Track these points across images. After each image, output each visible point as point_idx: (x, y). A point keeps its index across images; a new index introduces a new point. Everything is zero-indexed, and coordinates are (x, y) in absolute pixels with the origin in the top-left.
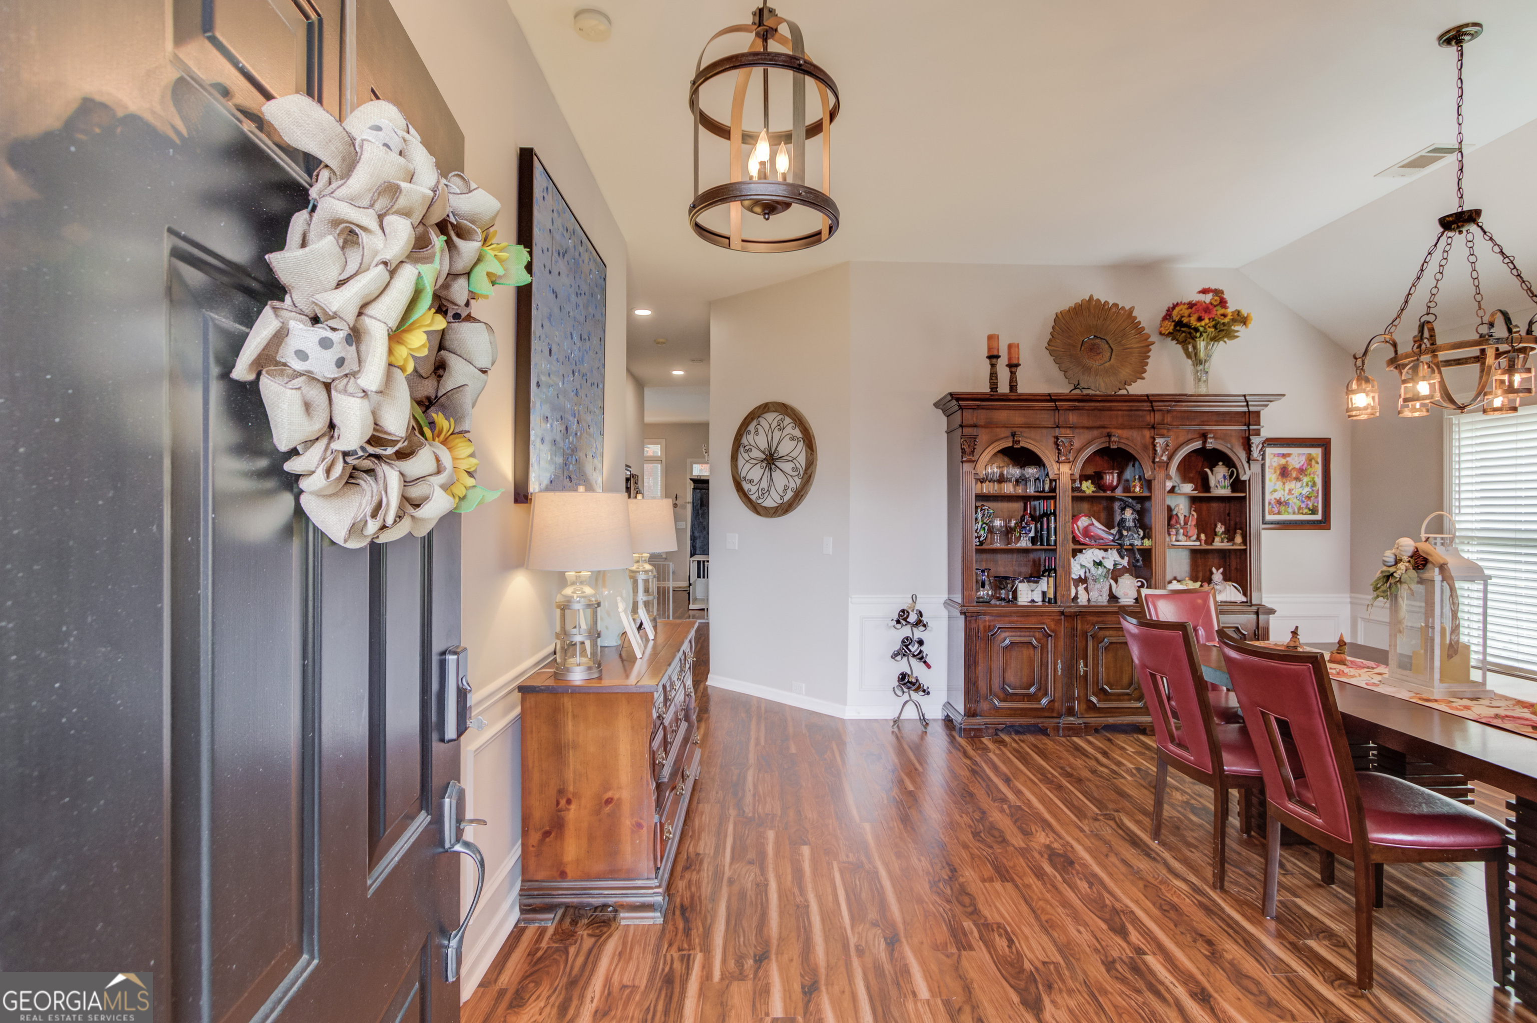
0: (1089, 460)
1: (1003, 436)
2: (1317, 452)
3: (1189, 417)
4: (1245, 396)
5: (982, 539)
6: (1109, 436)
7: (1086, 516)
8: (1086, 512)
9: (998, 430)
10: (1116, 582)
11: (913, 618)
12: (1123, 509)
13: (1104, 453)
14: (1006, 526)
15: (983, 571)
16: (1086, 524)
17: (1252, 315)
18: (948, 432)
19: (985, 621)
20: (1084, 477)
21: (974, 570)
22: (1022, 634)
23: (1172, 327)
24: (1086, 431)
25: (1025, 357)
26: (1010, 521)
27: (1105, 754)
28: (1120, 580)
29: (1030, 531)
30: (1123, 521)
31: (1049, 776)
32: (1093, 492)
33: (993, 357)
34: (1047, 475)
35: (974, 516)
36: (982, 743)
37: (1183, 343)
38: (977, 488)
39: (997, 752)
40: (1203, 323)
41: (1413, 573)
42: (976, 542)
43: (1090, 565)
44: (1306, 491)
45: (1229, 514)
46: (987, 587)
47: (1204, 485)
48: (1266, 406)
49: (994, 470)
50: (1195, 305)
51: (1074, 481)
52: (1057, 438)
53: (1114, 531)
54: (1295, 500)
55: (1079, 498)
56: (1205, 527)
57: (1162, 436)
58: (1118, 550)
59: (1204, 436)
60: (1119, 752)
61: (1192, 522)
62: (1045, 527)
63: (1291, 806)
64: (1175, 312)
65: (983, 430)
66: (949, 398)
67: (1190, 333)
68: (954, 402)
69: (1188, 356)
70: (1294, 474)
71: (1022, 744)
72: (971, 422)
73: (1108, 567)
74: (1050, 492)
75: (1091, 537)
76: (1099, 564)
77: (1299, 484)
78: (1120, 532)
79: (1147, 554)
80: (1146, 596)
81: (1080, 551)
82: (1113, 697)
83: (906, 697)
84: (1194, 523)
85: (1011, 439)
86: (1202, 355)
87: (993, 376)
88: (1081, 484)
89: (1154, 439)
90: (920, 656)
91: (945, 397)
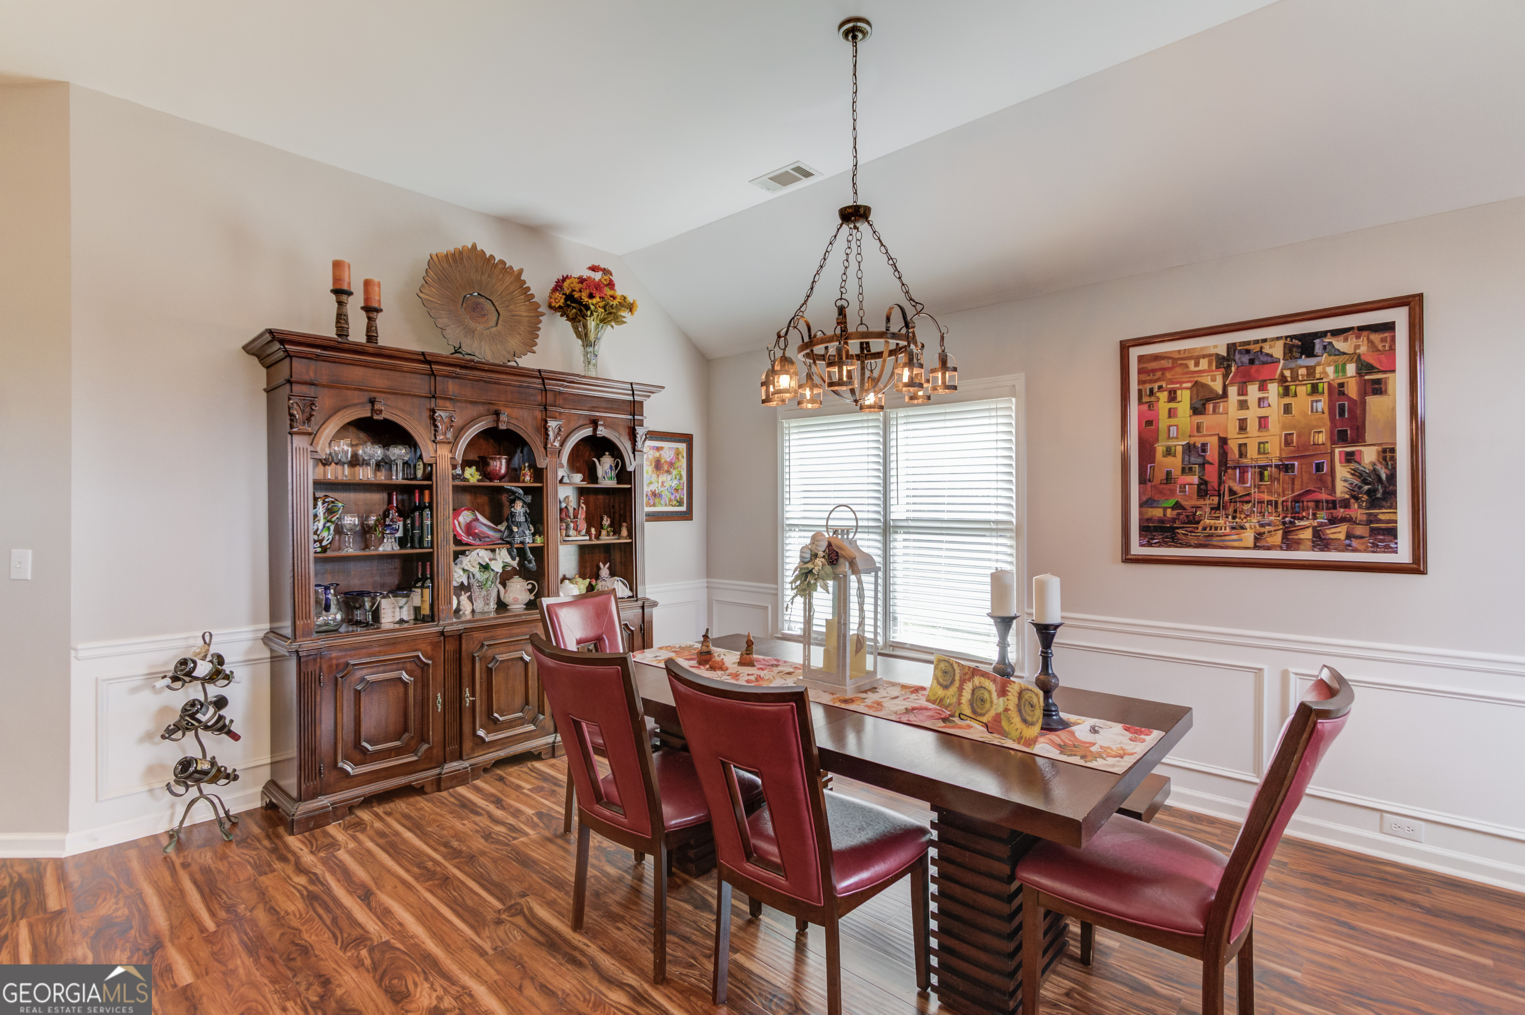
0: (471, 444)
1: (356, 401)
2: (683, 447)
3: (579, 401)
4: (631, 384)
5: (324, 543)
6: (497, 414)
7: (468, 509)
8: (469, 505)
9: (349, 393)
10: (504, 586)
11: (203, 669)
12: (512, 502)
13: (490, 434)
14: (362, 524)
15: (327, 588)
16: (468, 520)
17: (638, 303)
18: (268, 391)
19: (331, 659)
20: (467, 463)
21: (312, 588)
22: (387, 668)
23: (562, 301)
24: (469, 406)
25: (386, 299)
26: (368, 517)
27: (498, 802)
28: (508, 583)
29: (397, 530)
30: (513, 515)
31: (430, 864)
32: (478, 481)
33: (341, 293)
34: (421, 457)
35: (312, 512)
36: (327, 835)
37: (573, 320)
38: (320, 473)
39: (352, 845)
40: (594, 301)
41: (828, 568)
42: (314, 548)
43: (476, 570)
44: (674, 483)
45: (613, 506)
46: (333, 608)
47: (591, 475)
48: (649, 396)
49: (344, 448)
50: (585, 280)
51: (454, 467)
52: (433, 411)
53: (502, 527)
54: (667, 493)
55: (462, 490)
56: (593, 521)
57: (554, 418)
58: (508, 550)
59: (595, 423)
60: (514, 794)
61: (582, 515)
62: (417, 524)
63: (749, 867)
64: (566, 284)
65: (326, 390)
66: (268, 337)
67: (581, 311)
68: (277, 346)
69: (579, 335)
70: (666, 467)
71: (389, 819)
72: (306, 378)
73: (496, 570)
74: (424, 479)
75: (475, 536)
76: (485, 567)
77: (669, 477)
78: (509, 528)
79: (539, 552)
80: (548, 606)
81: (463, 553)
82: (504, 725)
83: (193, 792)
84: (584, 516)
85: (369, 407)
86: (592, 336)
87: (341, 318)
88: (463, 471)
89: (546, 422)
90: (221, 724)
91: (261, 336)
